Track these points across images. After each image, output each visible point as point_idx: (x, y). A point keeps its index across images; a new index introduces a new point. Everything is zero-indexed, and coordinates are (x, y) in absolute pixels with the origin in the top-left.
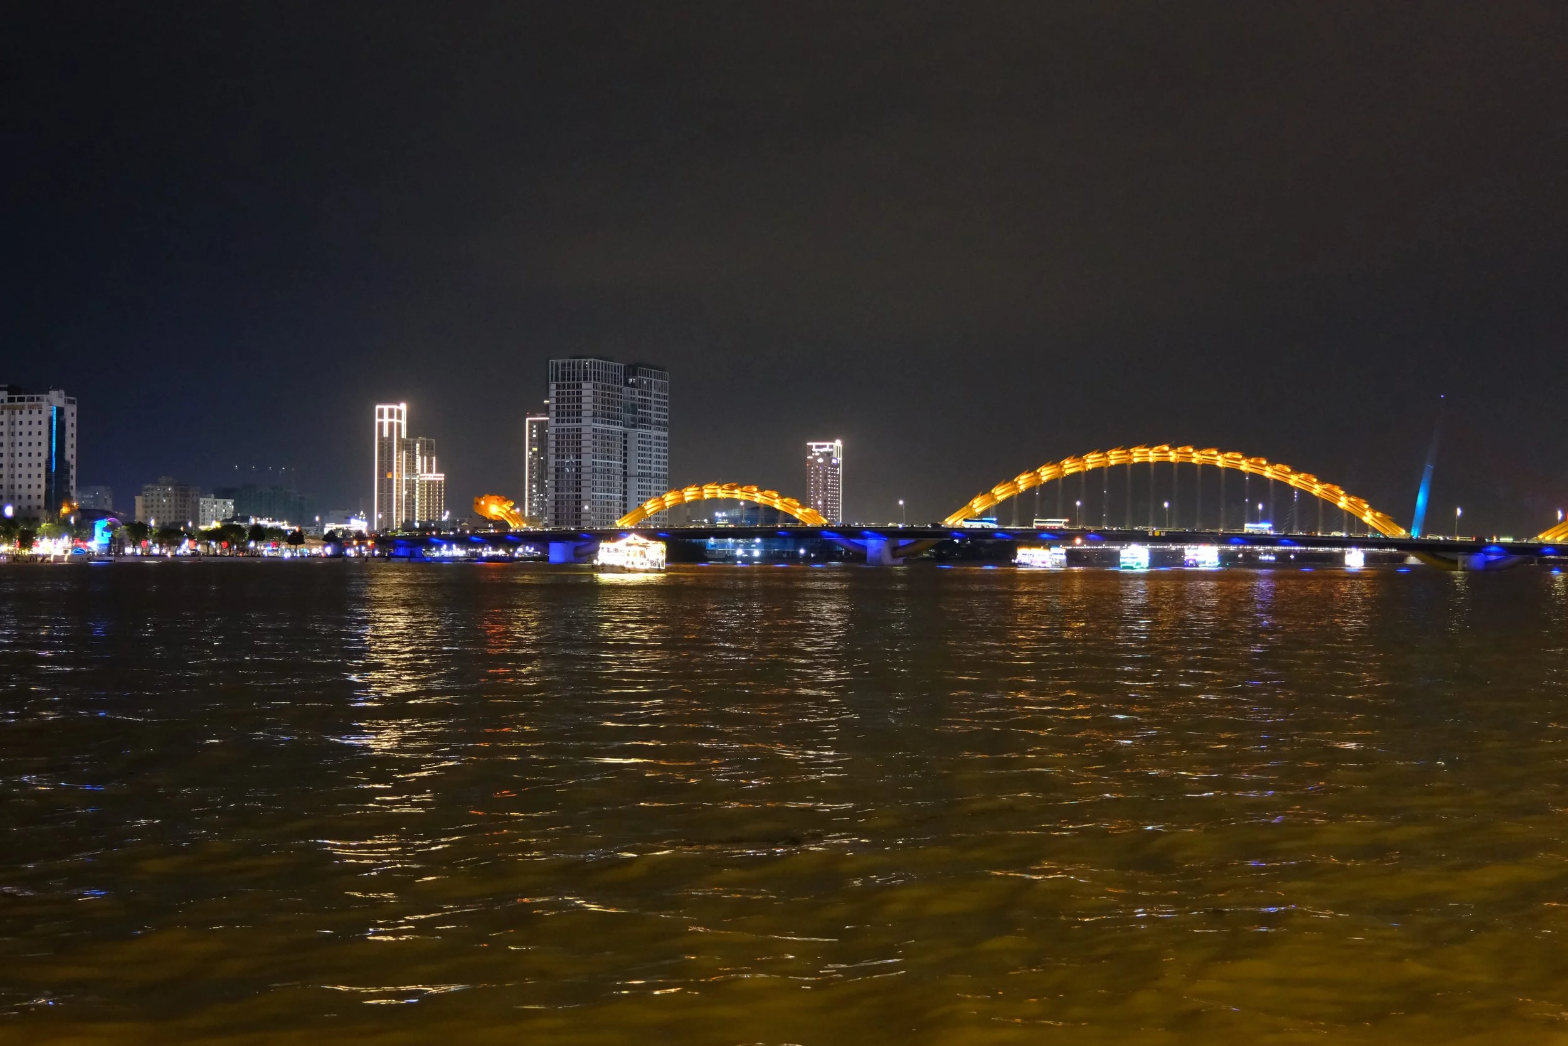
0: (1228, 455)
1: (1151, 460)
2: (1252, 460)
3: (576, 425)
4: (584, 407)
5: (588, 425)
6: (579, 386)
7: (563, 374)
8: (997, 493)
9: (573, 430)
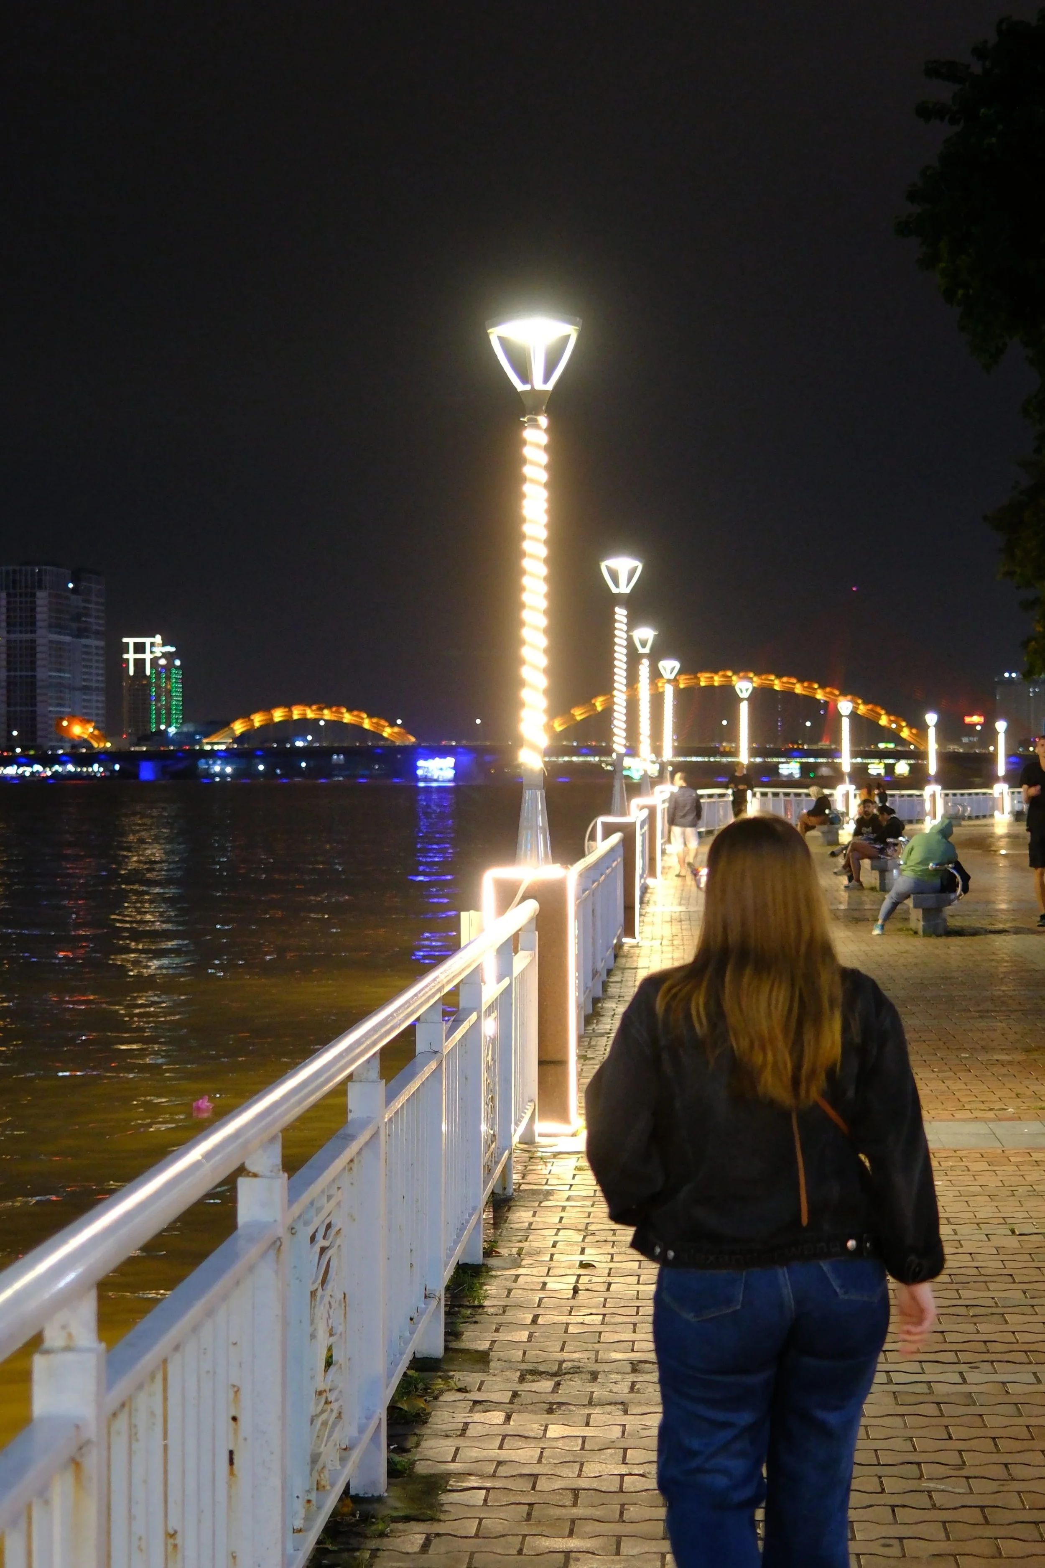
0: (785, 679)
1: (716, 684)
2: (806, 684)
3: (29, 636)
4: (38, 617)
5: (44, 637)
6: (33, 595)
7: (14, 581)
8: (576, 714)
9: (26, 641)
